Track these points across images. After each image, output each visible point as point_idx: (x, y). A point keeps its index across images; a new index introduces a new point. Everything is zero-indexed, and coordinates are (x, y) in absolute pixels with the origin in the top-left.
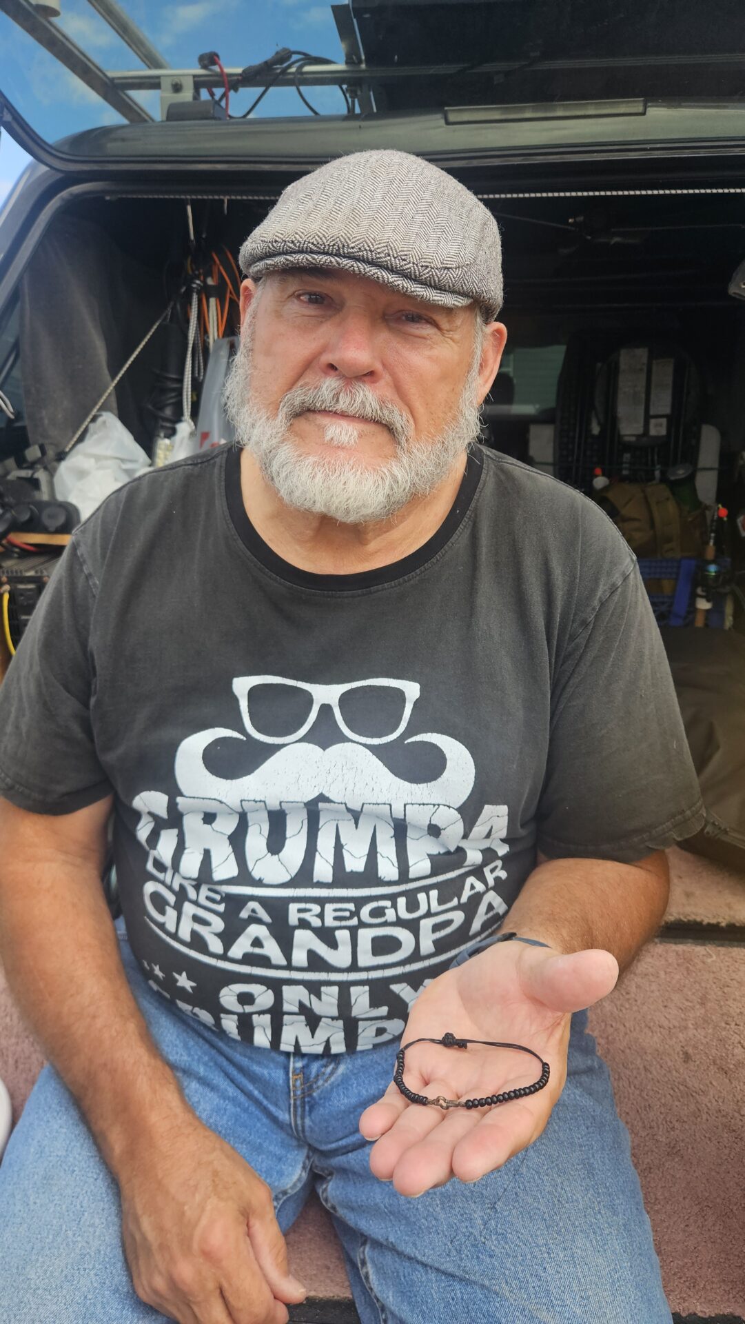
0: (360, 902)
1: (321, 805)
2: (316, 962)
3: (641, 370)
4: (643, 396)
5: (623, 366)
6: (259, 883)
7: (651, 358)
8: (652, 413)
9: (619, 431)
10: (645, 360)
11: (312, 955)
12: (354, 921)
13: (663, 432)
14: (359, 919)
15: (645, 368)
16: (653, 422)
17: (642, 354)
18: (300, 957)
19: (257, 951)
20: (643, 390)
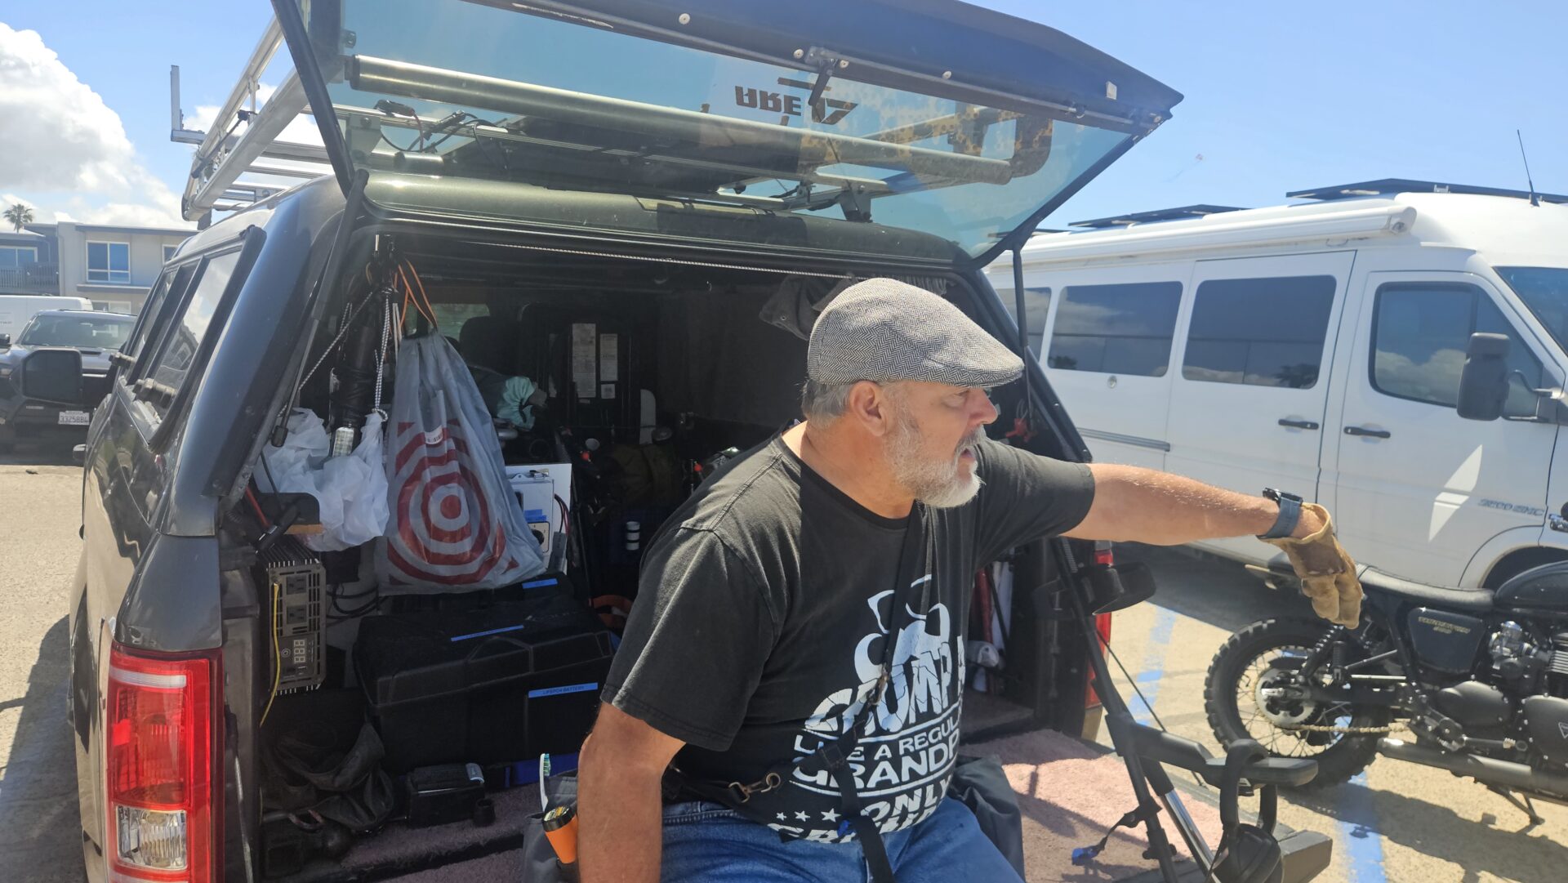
0: (927, 730)
1: (913, 663)
2: (914, 776)
3: (591, 342)
4: (594, 365)
5: (575, 339)
6: (888, 733)
7: (599, 332)
8: (602, 379)
9: (577, 395)
10: (593, 333)
11: (911, 771)
12: (926, 744)
13: (613, 396)
14: (929, 742)
15: (594, 340)
16: (603, 387)
17: (591, 328)
18: (906, 777)
19: (884, 778)
20: (594, 359)
